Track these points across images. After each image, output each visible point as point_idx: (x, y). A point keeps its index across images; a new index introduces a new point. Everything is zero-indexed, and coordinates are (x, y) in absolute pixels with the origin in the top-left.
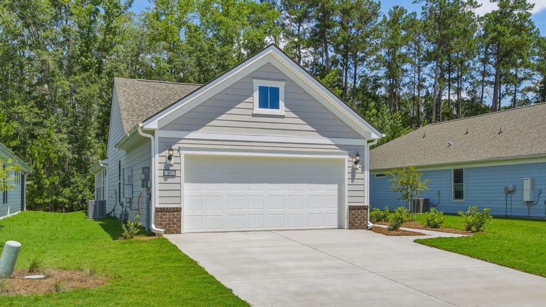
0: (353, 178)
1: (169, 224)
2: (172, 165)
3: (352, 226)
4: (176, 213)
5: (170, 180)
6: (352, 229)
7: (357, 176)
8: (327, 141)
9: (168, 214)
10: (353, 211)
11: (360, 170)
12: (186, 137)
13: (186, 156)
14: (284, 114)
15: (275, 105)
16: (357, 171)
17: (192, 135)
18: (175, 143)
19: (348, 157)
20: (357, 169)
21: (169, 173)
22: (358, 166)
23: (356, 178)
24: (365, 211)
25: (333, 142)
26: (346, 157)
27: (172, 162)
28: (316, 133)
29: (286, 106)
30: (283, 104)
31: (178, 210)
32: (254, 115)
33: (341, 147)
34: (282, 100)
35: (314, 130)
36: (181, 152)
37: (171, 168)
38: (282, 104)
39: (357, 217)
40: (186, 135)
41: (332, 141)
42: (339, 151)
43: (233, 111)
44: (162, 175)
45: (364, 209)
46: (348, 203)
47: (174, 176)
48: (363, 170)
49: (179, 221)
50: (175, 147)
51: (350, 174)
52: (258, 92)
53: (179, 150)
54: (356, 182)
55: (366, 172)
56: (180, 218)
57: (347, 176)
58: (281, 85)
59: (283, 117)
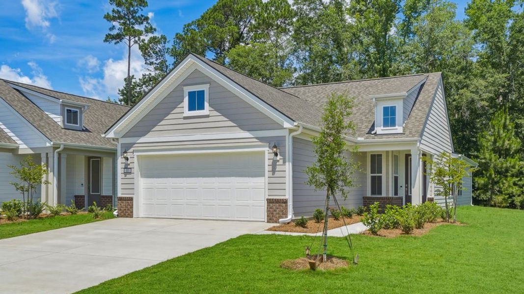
0: (274, 171)
1: (125, 210)
2: (129, 165)
3: (270, 219)
4: (129, 202)
5: (128, 176)
6: (270, 222)
7: (278, 168)
8: (247, 134)
9: (124, 202)
10: (271, 205)
11: (281, 162)
12: (138, 142)
13: (138, 156)
14: (208, 114)
15: (201, 107)
16: (278, 163)
17: (142, 140)
18: (131, 147)
19: (268, 149)
20: (278, 161)
21: (128, 170)
22: (279, 157)
23: (277, 170)
24: (284, 205)
25: (253, 135)
26: (266, 149)
27: (129, 162)
28: (237, 128)
29: (210, 105)
30: (208, 104)
31: (131, 199)
32: (185, 118)
33: (261, 139)
34: (207, 102)
35: (235, 125)
36: (134, 153)
37: (128, 167)
38: (206, 104)
39: (275, 211)
40: (138, 140)
41: (251, 134)
42: (260, 143)
43: (169, 117)
44: (123, 172)
45: (282, 203)
46: (269, 196)
47: (130, 173)
48: (284, 162)
49: (132, 207)
50: (131, 150)
51: (271, 166)
52: (187, 97)
53: (133, 152)
54: (277, 174)
55: (287, 164)
56: (132, 205)
57: (267, 168)
58: (205, 88)
59: (208, 116)
